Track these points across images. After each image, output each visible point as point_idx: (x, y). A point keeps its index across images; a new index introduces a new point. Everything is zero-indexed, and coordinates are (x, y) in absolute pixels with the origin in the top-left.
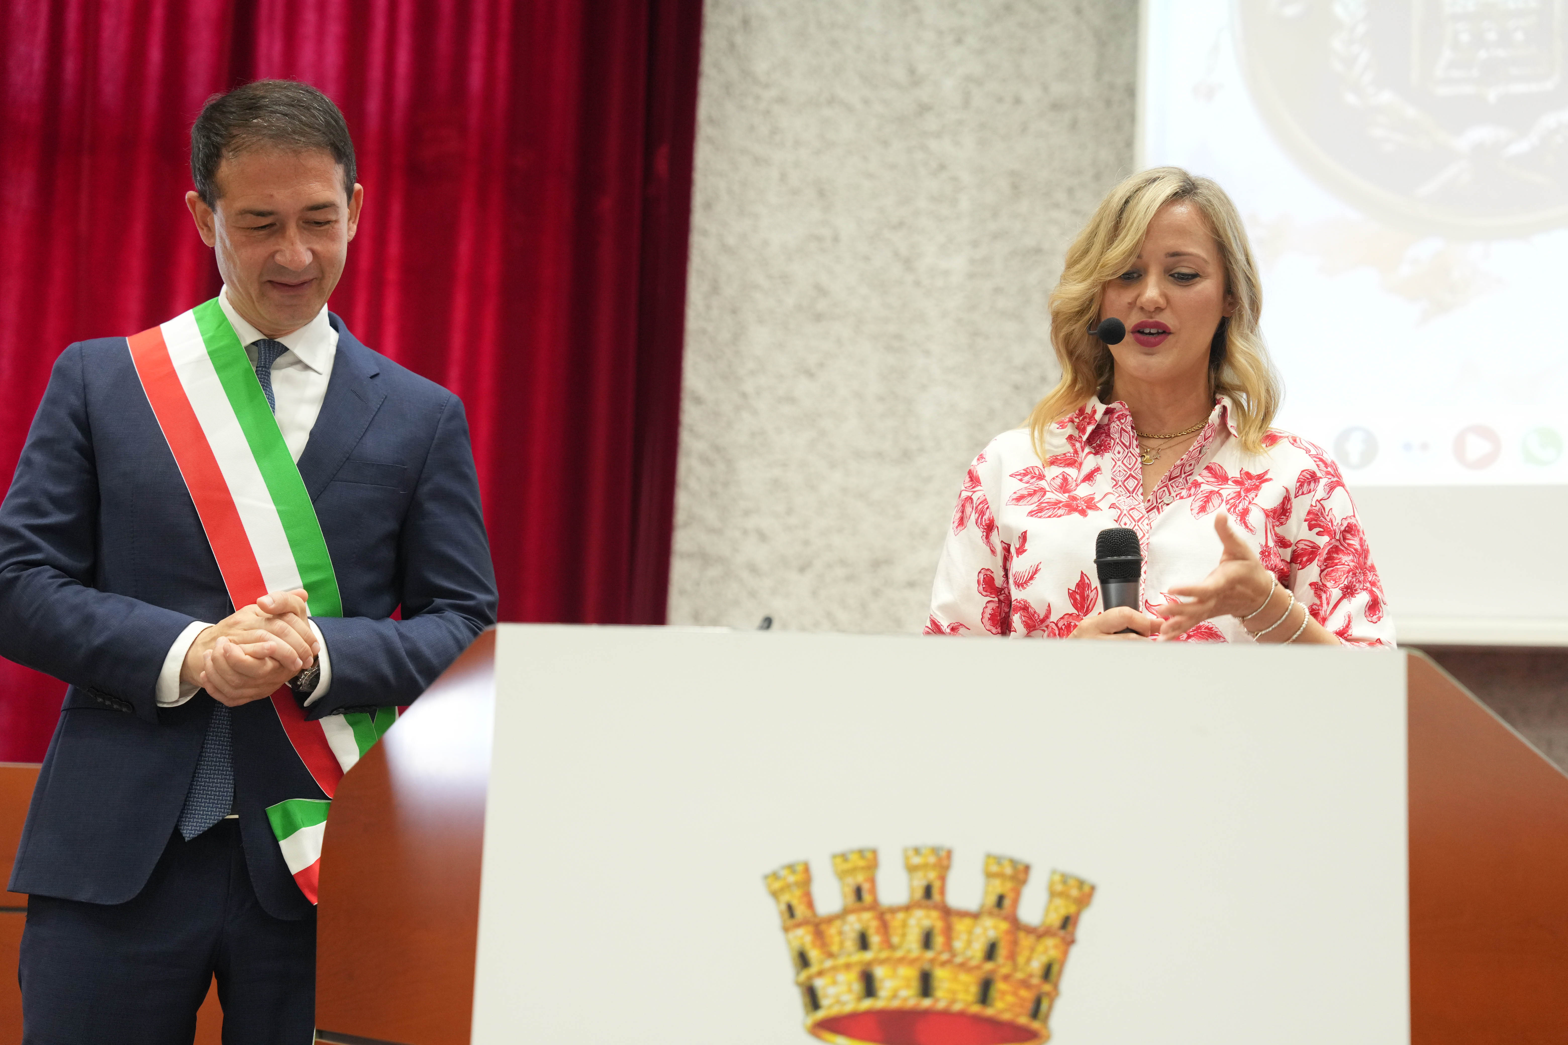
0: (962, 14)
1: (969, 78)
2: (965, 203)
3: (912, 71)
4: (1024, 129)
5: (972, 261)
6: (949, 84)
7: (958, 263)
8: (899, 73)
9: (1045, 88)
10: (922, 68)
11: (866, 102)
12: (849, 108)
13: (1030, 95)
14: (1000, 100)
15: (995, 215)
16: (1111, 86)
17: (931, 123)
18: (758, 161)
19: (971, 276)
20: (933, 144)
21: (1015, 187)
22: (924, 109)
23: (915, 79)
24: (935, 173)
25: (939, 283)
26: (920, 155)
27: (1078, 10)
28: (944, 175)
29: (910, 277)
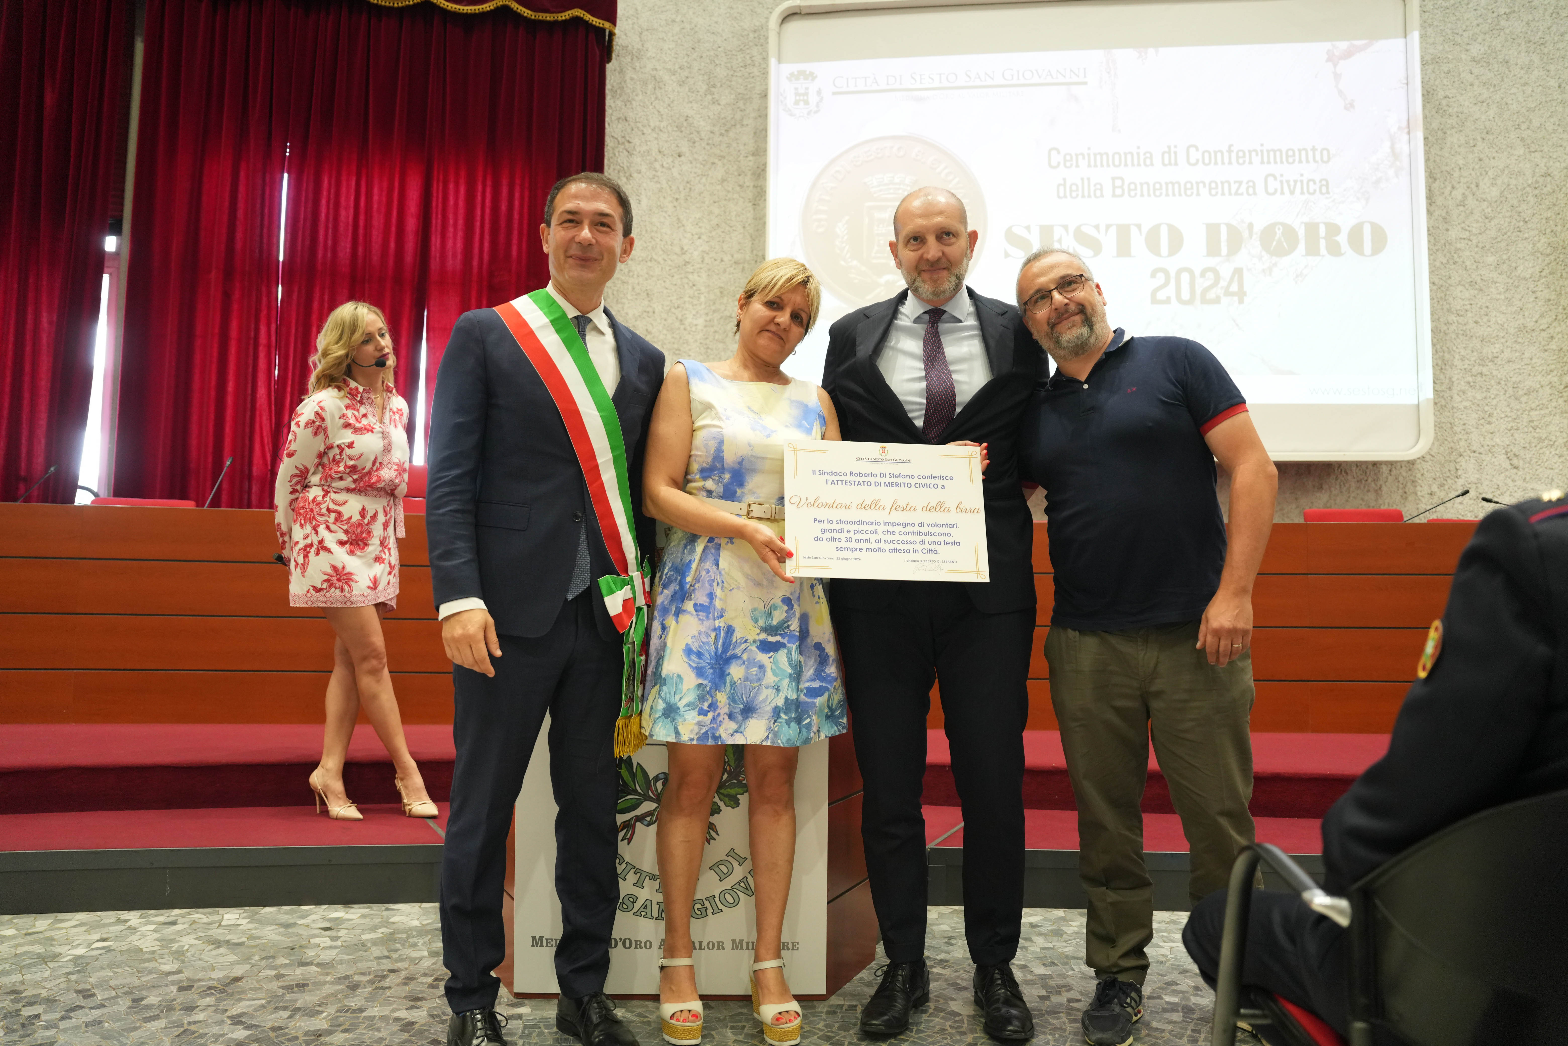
0: (700, 227)
1: (704, 252)
2: (703, 299)
3: (682, 249)
4: (725, 271)
5: (706, 321)
6: (696, 253)
7: (701, 322)
8: (677, 250)
9: (732, 256)
10: (685, 249)
11: (665, 260)
12: (659, 263)
13: (727, 258)
14: (715, 260)
15: (714, 304)
16: (757, 255)
17: (690, 268)
18: (623, 282)
19: (705, 326)
20: (690, 276)
21: (721, 293)
22: (687, 263)
23: (683, 252)
24: (691, 287)
25: (693, 329)
26: (685, 281)
27: (744, 227)
28: (695, 288)
29: (682, 327)
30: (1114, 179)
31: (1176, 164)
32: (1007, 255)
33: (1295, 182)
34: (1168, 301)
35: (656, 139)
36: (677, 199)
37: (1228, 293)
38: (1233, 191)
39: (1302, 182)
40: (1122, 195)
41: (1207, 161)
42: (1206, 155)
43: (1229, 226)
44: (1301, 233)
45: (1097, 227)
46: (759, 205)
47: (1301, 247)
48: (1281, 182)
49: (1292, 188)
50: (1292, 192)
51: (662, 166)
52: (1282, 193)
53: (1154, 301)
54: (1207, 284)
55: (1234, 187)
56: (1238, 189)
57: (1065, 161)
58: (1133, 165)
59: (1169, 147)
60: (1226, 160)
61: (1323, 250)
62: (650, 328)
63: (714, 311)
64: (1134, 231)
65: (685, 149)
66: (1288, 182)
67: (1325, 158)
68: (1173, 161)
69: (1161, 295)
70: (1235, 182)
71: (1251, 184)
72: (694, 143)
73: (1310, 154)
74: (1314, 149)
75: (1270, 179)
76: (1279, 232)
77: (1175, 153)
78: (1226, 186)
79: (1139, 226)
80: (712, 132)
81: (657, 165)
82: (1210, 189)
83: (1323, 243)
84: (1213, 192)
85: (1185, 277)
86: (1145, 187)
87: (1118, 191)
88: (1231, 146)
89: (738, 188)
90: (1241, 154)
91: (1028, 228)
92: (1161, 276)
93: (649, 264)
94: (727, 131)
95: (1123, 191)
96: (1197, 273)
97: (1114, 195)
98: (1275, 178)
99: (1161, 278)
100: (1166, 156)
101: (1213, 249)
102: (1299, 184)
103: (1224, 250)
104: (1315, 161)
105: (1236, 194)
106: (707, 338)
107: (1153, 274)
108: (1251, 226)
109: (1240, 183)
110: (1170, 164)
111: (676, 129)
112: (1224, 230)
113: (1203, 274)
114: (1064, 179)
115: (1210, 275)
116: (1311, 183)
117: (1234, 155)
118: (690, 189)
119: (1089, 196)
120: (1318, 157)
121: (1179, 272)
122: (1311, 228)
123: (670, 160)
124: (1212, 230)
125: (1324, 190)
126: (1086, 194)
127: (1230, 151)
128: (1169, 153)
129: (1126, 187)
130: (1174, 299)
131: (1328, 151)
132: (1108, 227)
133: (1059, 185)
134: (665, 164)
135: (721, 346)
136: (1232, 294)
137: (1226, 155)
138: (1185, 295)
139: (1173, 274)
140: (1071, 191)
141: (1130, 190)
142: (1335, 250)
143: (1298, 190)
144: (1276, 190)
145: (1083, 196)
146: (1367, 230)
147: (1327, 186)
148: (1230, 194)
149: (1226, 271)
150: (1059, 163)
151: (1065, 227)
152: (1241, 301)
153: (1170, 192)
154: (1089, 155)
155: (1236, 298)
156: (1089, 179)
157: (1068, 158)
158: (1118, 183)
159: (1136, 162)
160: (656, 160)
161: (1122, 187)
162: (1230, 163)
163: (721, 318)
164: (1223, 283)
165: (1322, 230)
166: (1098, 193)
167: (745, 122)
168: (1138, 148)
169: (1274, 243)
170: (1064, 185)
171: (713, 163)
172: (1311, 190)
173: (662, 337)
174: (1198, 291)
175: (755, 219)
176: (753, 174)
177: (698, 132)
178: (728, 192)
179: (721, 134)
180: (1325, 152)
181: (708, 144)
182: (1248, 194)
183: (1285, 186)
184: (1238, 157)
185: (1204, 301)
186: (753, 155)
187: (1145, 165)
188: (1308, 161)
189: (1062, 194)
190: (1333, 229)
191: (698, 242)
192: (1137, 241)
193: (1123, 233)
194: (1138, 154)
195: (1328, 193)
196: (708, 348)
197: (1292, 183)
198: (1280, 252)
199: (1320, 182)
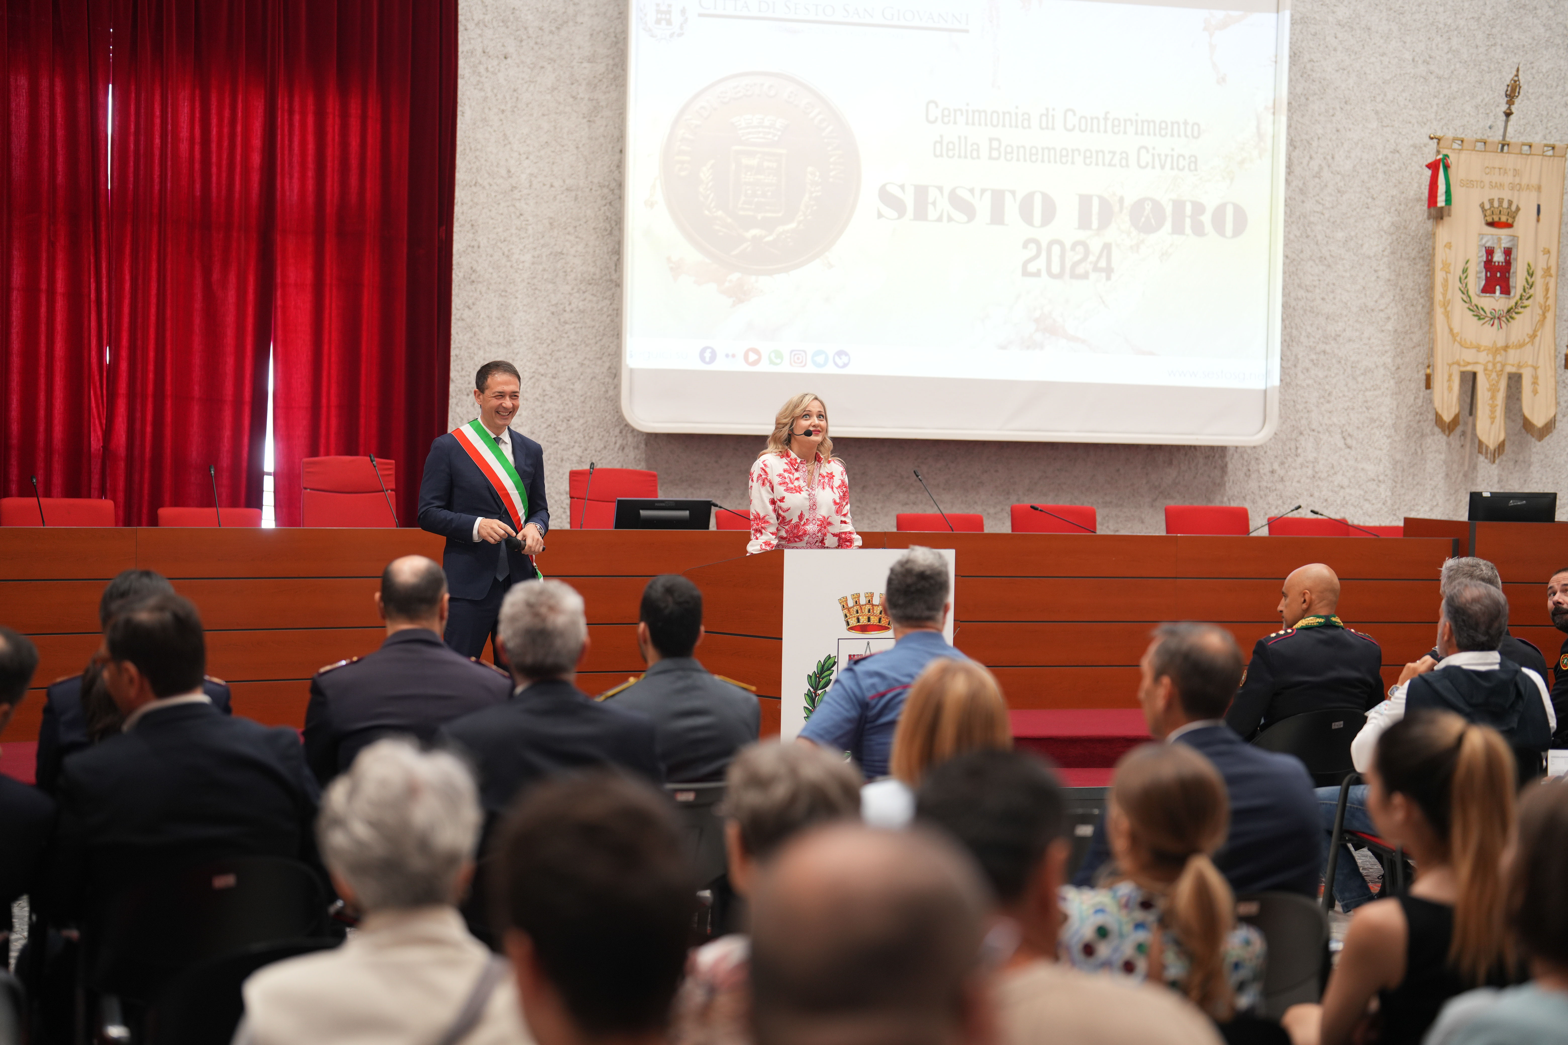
0: (528, 145)
1: (531, 175)
2: (530, 231)
3: (509, 171)
4: (555, 198)
5: (534, 257)
6: (524, 176)
7: (528, 257)
8: (503, 172)
9: (564, 181)
10: (513, 170)
11: (491, 185)
13: (557, 184)
14: (544, 185)
15: (543, 237)
17: (516, 194)
19: (533, 263)
21: (551, 224)
22: (513, 188)
23: (510, 175)
24: (518, 217)
25: (521, 267)
26: (512, 209)
27: (577, 148)
28: (522, 218)
29: (509, 264)
30: (991, 140)
31: (1053, 128)
32: (880, 216)
33: (1166, 156)
34: (1038, 274)
35: (480, 35)
36: (503, 111)
37: (1096, 269)
38: (1107, 162)
39: (1172, 156)
40: (998, 158)
41: (1083, 128)
42: (1083, 121)
43: (1102, 199)
44: (1169, 210)
45: (972, 191)
46: (594, 122)
47: (1168, 226)
48: (1153, 155)
49: (1163, 162)
50: (1163, 167)
51: (487, 69)
52: (1153, 167)
53: (1025, 273)
54: (1078, 257)
55: (1108, 157)
56: (1112, 160)
57: (943, 116)
58: (1011, 126)
59: (1047, 109)
60: (1102, 128)
61: (1188, 230)
62: (475, 266)
63: (543, 246)
64: (1008, 196)
65: (511, 49)
66: (1159, 155)
67: (1196, 134)
68: (1050, 125)
69: (1032, 267)
70: (1110, 152)
71: (1124, 155)
72: (521, 41)
73: (1182, 127)
74: (1186, 123)
75: (1143, 151)
76: (1148, 207)
77: (1053, 116)
78: (1100, 155)
79: (1013, 193)
80: (541, 29)
81: (481, 69)
82: (1085, 157)
83: (1188, 221)
84: (1088, 161)
85: (1056, 249)
86: (1022, 150)
87: (995, 154)
88: (1107, 113)
89: (571, 100)
90: (1116, 123)
91: (902, 187)
92: (1033, 246)
93: (474, 189)
94: (558, 28)
95: (1000, 153)
96: (1068, 246)
97: (990, 158)
98: (1148, 151)
99: (1032, 249)
100: (1044, 118)
101: (1084, 223)
102: (1169, 159)
103: (1095, 224)
104: (1186, 136)
105: (1110, 165)
106: (534, 278)
107: (1025, 245)
108: (1121, 200)
109: (1114, 153)
110: (1047, 128)
111: (501, 24)
112: (1096, 202)
113: (1073, 247)
114: (941, 136)
115: (1080, 249)
116: (1181, 159)
117: (1109, 123)
118: (517, 98)
119: (966, 157)
120: (1189, 133)
121: (1051, 243)
122: (1179, 205)
123: (495, 62)
124: (1085, 201)
125: (1193, 166)
126: (963, 154)
127: (1106, 119)
128: (1047, 115)
129: (1002, 150)
130: (1044, 273)
131: (1198, 125)
132: (983, 191)
133: (936, 143)
134: (490, 67)
135: (550, 286)
136: (1101, 270)
137: (1102, 123)
138: (1056, 269)
139: (1044, 245)
140: (948, 150)
141: (1006, 153)
142: (1199, 230)
143: (1168, 165)
144: (1147, 164)
145: (960, 157)
146: (1230, 211)
147: (1196, 163)
148: (1104, 165)
149: (1095, 246)
150: (937, 118)
151: (940, 189)
152: (1108, 278)
153: (1046, 158)
154: (967, 111)
155: (1104, 275)
156: (966, 138)
157: (946, 113)
158: (995, 144)
159: (1013, 123)
160: (480, 63)
161: (998, 149)
162: (1106, 131)
163: (551, 254)
164: (1092, 258)
165: (1189, 208)
166: (975, 154)
167: (579, 19)
168: (1017, 107)
169: (1143, 219)
170: (941, 143)
171: (542, 67)
172: (1181, 166)
173: (487, 276)
174: (1068, 265)
175: (590, 138)
176: (589, 84)
177: (526, 29)
178: (560, 103)
179: (551, 32)
180: (1196, 127)
181: (536, 43)
182: (1121, 166)
183: (1157, 159)
184: (1113, 126)
185: (1074, 276)
186: (589, 61)
187: (1023, 127)
188: (1179, 136)
189: (938, 153)
190: (1199, 208)
191: (526, 163)
192: (1011, 208)
193: (998, 198)
194: (1016, 114)
195: (1196, 170)
196: (536, 289)
197: (1163, 158)
198: (1148, 229)
199: (1190, 157)
